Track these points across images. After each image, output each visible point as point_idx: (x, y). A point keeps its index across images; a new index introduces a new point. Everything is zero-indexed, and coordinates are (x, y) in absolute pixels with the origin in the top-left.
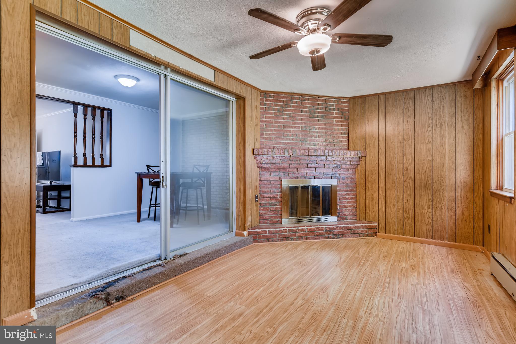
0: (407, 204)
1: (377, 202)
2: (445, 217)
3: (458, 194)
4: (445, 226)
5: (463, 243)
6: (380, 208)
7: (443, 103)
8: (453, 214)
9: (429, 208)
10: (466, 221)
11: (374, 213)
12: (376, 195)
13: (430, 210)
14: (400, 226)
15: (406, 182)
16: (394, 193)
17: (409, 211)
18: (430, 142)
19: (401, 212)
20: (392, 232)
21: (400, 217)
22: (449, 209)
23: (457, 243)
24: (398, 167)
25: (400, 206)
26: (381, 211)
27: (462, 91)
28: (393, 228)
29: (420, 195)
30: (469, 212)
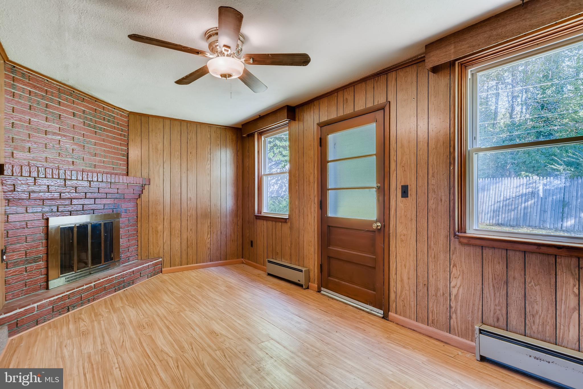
0: (191, 233)
1: (162, 235)
2: (220, 240)
3: (228, 219)
4: (220, 248)
5: (231, 259)
6: (164, 241)
7: (218, 142)
8: (225, 236)
9: (208, 234)
10: (233, 241)
11: (158, 249)
12: (160, 228)
13: (209, 236)
14: (184, 256)
15: (190, 211)
16: (179, 223)
17: (192, 240)
18: (208, 174)
19: (185, 241)
20: (177, 263)
21: (184, 247)
22: (222, 233)
23: (228, 260)
24: (183, 197)
25: (184, 236)
26: (166, 244)
27: (230, 135)
28: (178, 260)
29: (201, 223)
30: (234, 233)
